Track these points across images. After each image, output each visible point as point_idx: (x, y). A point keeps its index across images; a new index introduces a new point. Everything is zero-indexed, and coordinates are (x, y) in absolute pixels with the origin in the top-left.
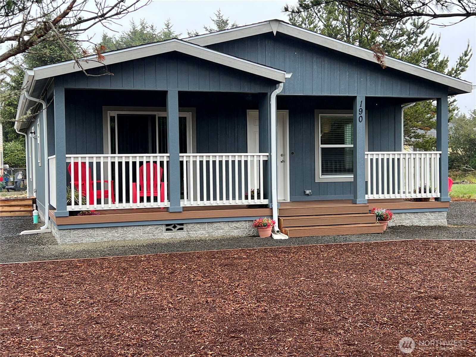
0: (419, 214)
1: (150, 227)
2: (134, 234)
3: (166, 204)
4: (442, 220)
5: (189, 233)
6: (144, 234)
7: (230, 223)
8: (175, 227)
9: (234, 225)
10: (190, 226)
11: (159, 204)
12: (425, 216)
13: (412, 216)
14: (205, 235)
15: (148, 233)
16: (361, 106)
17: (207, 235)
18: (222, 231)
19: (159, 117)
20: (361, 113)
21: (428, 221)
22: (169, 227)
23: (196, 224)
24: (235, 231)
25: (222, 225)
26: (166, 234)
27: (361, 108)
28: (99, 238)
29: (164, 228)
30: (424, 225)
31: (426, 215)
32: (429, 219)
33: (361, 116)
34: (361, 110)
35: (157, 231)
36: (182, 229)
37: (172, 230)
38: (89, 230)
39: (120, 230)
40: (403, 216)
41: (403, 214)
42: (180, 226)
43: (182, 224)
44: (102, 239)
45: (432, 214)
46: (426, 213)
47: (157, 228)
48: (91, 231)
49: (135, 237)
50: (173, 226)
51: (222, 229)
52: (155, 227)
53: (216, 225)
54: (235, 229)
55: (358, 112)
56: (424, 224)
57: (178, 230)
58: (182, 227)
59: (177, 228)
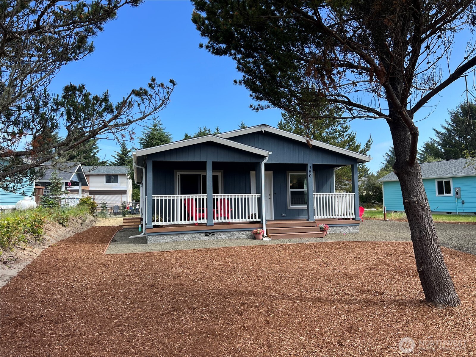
0: (344, 227)
1: (196, 234)
2: (188, 238)
3: (205, 221)
4: (356, 230)
5: (218, 237)
6: (193, 237)
7: (240, 232)
10: (218, 233)
11: (202, 221)
13: (340, 228)
14: (226, 238)
15: (196, 237)
16: (310, 169)
18: (235, 236)
19: (202, 175)
21: (348, 231)
22: (207, 234)
23: (221, 232)
24: (243, 236)
25: (236, 233)
26: (206, 238)
29: (204, 235)
33: (311, 174)
38: (164, 235)
39: (181, 236)
41: (335, 227)
43: (214, 232)
45: (351, 227)
46: (348, 227)
52: (199, 234)
53: (232, 233)
55: (309, 172)
57: (212, 235)
58: (214, 234)
59: (211, 234)
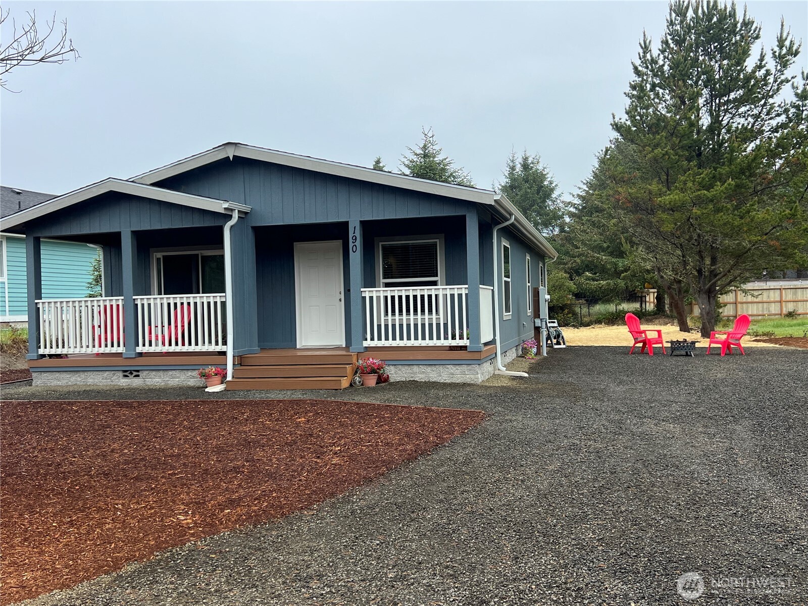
0: (437, 366)
1: (107, 373)
2: (94, 379)
3: (121, 349)
4: (472, 376)
5: (145, 381)
6: (103, 379)
7: (185, 371)
8: (131, 373)
9: (190, 373)
10: (145, 373)
11: (115, 350)
12: (446, 370)
13: (429, 369)
14: (161, 383)
15: (106, 379)
16: (354, 233)
17: (162, 384)
18: (177, 380)
20: (354, 241)
21: (451, 376)
22: (127, 373)
23: (151, 371)
24: (192, 380)
25: (177, 373)
26: (123, 380)
27: (354, 235)
28: (65, 382)
29: (121, 374)
30: (445, 382)
31: (448, 368)
32: (453, 374)
33: (355, 245)
34: (354, 237)
35: (115, 377)
36: (138, 376)
37: (128, 376)
38: (56, 373)
39: (83, 375)
40: (415, 369)
41: (415, 366)
42: (135, 373)
43: (138, 371)
44: (67, 383)
45: (457, 367)
46: (449, 366)
47: (114, 374)
48: (57, 375)
49: (95, 382)
50: (129, 372)
51: (178, 378)
52: (112, 372)
53: (170, 373)
54: (191, 378)
55: (351, 240)
56: (445, 380)
57: (134, 377)
58: (137, 373)
59: (133, 375)
